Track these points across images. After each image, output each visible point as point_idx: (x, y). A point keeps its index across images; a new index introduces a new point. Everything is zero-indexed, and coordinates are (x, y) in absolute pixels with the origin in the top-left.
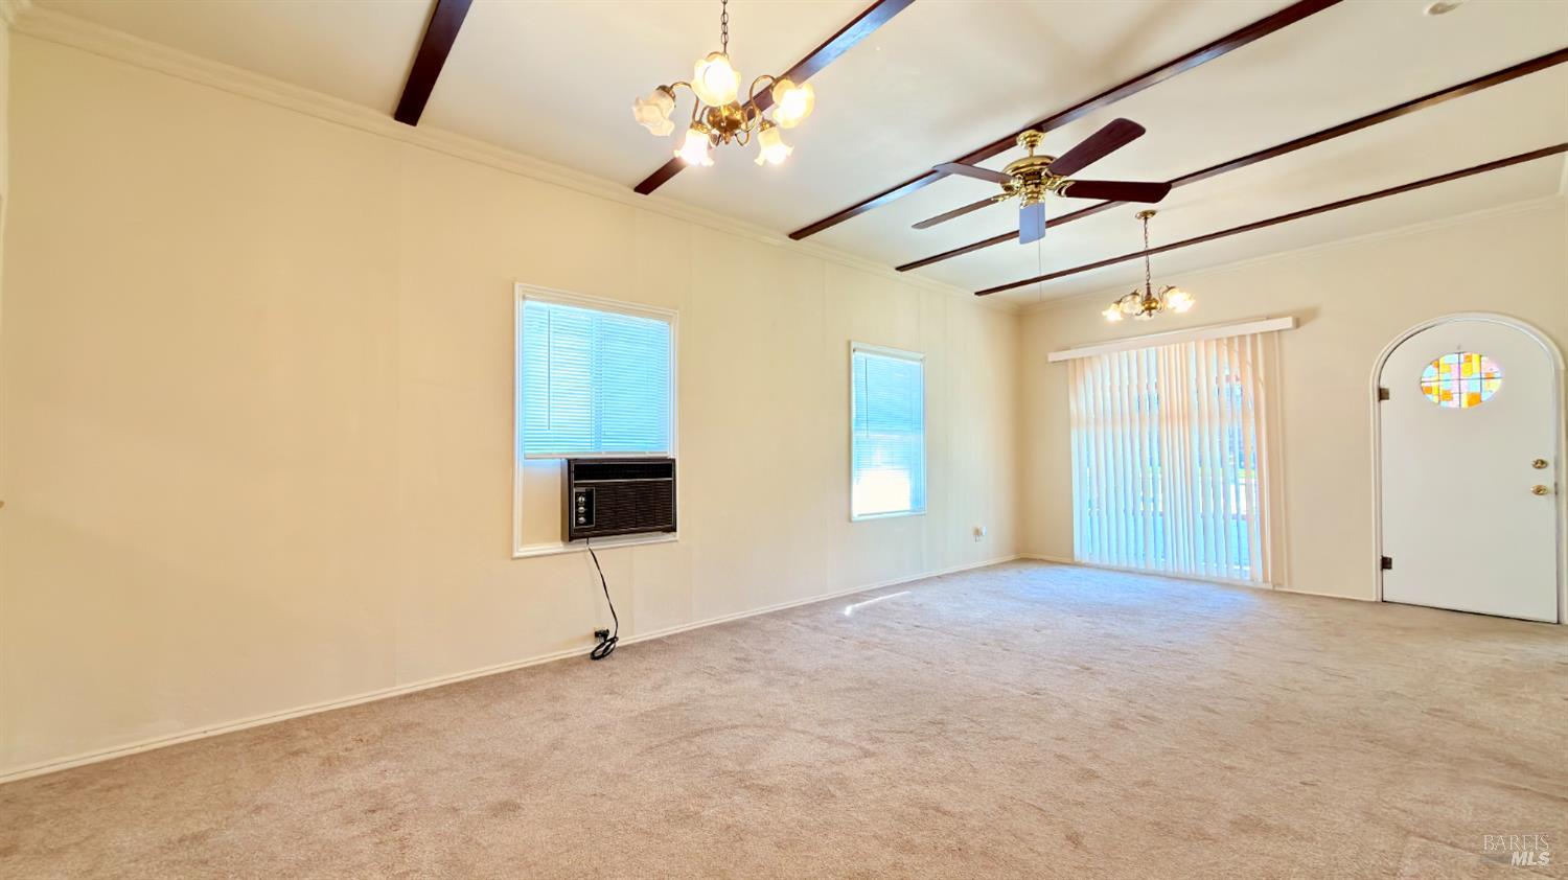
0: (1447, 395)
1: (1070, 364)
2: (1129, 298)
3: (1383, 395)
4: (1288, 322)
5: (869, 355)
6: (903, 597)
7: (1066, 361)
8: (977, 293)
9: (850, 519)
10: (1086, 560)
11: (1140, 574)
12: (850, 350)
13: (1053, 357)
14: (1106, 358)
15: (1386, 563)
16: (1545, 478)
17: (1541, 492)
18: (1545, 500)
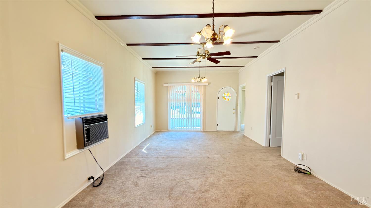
0: (225, 99)
1: (168, 87)
2: (198, 78)
3: (218, 98)
4: (207, 84)
5: (138, 82)
6: (149, 145)
7: (167, 86)
8: (152, 67)
9: (135, 127)
10: (171, 130)
11: (182, 131)
12: (135, 80)
13: (165, 85)
14: (176, 86)
15: (218, 125)
16: (234, 111)
17: (234, 113)
18: (234, 114)
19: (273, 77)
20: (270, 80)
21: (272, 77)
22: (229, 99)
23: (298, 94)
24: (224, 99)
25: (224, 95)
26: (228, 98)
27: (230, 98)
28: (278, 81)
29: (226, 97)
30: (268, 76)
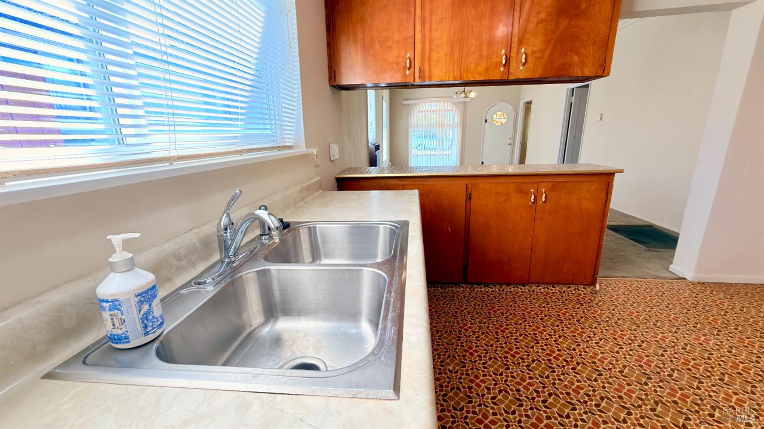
0: (497, 122)
3: (486, 121)
4: (469, 99)
7: (409, 104)
13: (404, 102)
14: (421, 104)
15: (483, 163)
16: (510, 142)
17: (510, 144)
18: (510, 146)
19: (575, 89)
20: (570, 93)
21: (573, 89)
22: (503, 123)
23: (602, 114)
24: (495, 122)
25: (495, 115)
26: (501, 120)
27: (505, 120)
28: (581, 95)
29: (497, 120)
30: (568, 89)
